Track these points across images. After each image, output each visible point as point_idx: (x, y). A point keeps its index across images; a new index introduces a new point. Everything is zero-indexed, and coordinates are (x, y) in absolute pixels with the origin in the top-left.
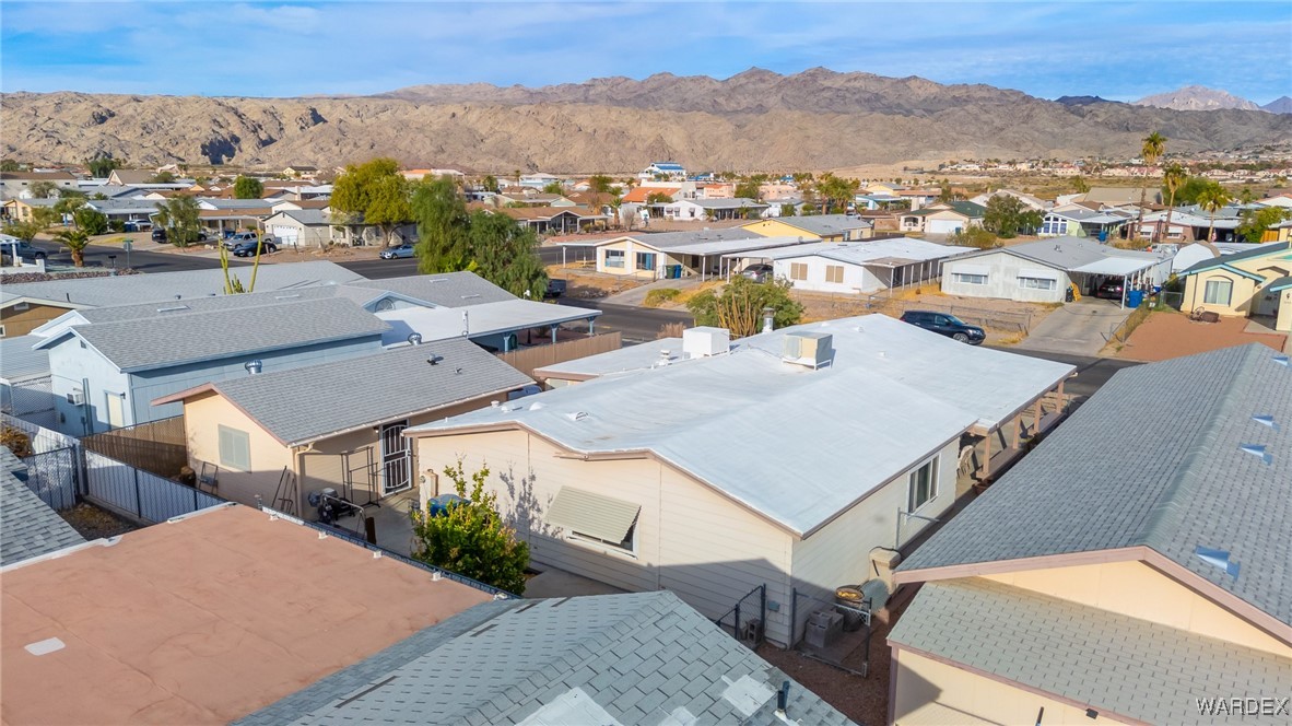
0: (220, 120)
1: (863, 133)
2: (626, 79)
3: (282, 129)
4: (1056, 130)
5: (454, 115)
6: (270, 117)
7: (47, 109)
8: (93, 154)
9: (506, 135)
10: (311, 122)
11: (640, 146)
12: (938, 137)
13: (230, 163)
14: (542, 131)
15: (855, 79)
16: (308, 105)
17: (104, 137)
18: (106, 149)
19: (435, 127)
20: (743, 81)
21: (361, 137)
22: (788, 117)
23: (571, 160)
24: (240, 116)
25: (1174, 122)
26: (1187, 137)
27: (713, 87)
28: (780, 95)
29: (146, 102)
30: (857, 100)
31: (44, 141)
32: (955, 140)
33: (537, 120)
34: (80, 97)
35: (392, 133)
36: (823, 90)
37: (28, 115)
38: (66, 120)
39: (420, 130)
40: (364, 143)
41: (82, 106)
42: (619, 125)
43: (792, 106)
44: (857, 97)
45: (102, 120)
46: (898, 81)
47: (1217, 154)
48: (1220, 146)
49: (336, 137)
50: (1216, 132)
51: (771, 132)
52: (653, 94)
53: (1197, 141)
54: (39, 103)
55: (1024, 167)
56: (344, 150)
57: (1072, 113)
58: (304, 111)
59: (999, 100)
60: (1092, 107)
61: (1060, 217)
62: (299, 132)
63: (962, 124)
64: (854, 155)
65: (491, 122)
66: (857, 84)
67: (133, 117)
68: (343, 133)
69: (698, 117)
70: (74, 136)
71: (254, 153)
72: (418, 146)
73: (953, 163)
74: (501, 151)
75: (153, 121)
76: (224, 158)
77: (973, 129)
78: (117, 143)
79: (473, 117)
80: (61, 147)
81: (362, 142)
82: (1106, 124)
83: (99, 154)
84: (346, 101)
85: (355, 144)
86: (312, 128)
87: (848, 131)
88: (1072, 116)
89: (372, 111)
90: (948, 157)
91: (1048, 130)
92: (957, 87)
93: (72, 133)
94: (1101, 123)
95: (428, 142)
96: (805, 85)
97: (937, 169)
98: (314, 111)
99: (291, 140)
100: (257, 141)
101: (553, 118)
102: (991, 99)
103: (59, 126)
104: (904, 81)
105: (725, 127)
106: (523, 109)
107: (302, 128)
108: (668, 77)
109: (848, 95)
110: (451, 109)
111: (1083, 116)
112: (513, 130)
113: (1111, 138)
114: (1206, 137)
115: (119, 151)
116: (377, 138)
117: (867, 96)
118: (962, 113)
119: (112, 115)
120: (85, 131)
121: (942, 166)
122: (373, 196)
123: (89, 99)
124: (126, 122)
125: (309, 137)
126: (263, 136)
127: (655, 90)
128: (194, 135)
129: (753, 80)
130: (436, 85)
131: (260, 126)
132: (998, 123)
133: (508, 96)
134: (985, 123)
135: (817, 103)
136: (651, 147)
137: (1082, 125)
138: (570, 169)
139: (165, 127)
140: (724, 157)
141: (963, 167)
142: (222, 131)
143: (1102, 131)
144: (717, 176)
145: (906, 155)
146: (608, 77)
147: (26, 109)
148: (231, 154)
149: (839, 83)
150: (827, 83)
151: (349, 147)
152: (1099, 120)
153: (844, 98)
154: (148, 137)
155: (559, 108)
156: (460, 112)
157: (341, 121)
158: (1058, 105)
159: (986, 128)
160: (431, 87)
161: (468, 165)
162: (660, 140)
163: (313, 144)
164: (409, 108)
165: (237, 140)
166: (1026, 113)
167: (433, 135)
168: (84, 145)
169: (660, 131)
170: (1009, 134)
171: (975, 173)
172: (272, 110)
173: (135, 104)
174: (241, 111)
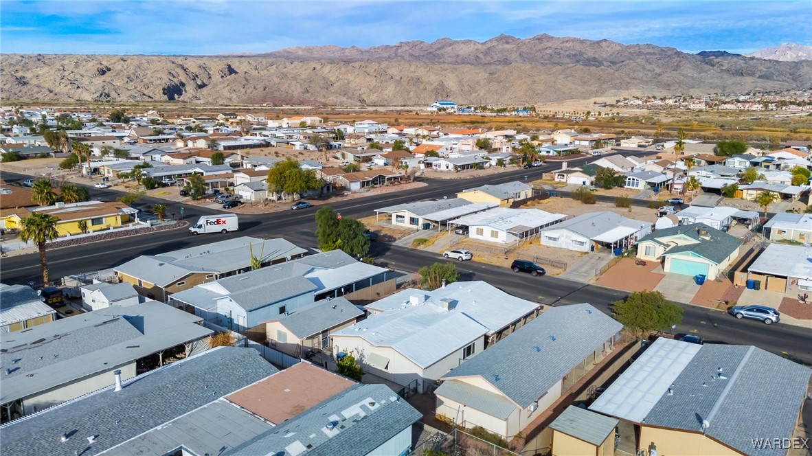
0: (173, 72)
1: (570, 78)
2: (421, 42)
3: (210, 77)
4: (695, 75)
5: (314, 69)
6: (203, 70)
7: (70, 66)
8: (98, 94)
9: (346, 81)
10: (227, 73)
11: (430, 88)
12: (617, 81)
13: (180, 99)
14: (368, 79)
15: (567, 42)
16: (226, 62)
17: (105, 84)
18: (106, 91)
19: (303, 77)
20: (495, 43)
21: (258, 83)
22: (522, 68)
23: (386, 97)
24: (185, 70)
25: (772, 70)
26: (781, 79)
27: (476, 47)
28: (518, 54)
29: (129, 61)
30: (567, 55)
31: (69, 87)
32: (629, 83)
33: (365, 72)
34: (90, 58)
35: (277, 80)
36: (546, 48)
37: (59, 70)
38: (82, 73)
39: (294, 78)
40: (260, 86)
41: (91, 64)
42: (416, 74)
43: (526, 59)
44: (568, 53)
45: (103, 72)
46: (594, 43)
47: (797, 92)
48: (801, 86)
49: (243, 83)
50: (800, 76)
51: (512, 78)
52: (438, 52)
53: (787, 82)
54: (66, 62)
55: (670, 102)
56: (248, 91)
57: (707, 63)
58: (222, 65)
59: (660, 54)
60: (720, 59)
61: (636, 179)
62: (221, 80)
63: (634, 71)
64: (564, 93)
65: (337, 73)
66: (568, 45)
67: (121, 71)
68: (247, 80)
69: (467, 68)
70: (87, 83)
71: (193, 93)
72: (293, 88)
73: (625, 99)
74: (344, 91)
75: (134, 74)
76: (176, 96)
77: (641, 75)
78: (113, 87)
79: (326, 69)
80: (80, 90)
81: (259, 86)
82: (728, 71)
83: (102, 94)
84: (248, 59)
85: (255, 87)
86: (228, 77)
87: (560, 77)
88: (706, 65)
89: (265, 66)
90: (624, 94)
91: (689, 75)
92: (633, 46)
93: (86, 81)
94: (725, 70)
95: (299, 86)
96: (535, 46)
97: (614, 103)
98: (229, 66)
99: (216, 85)
100: (195, 86)
101: (375, 70)
102: (654, 54)
103: (78, 76)
104: (598, 42)
105: (481, 75)
106: (357, 64)
107: (222, 77)
108: (447, 41)
109: (562, 52)
110: (313, 65)
111: (713, 66)
112: (351, 78)
113: (730, 80)
114: (793, 79)
115: (114, 92)
116: (268, 84)
117: (574, 52)
118: (634, 64)
119: (109, 70)
120: (93, 80)
121: (618, 101)
122: (287, 179)
123: (95, 59)
124: (118, 74)
125: (227, 83)
126: (199, 82)
127: (439, 49)
128: (158, 82)
129: (501, 42)
130: (303, 46)
131: (197, 76)
132: (657, 70)
133: (347, 53)
134: (649, 71)
135: (542, 57)
136: (436, 89)
137: (713, 72)
138: (386, 103)
139: (141, 77)
140: (482, 94)
141: (632, 102)
142: (175, 80)
143: (725, 76)
144: (476, 109)
145: (597, 93)
146: (410, 41)
147: (58, 64)
148: (180, 94)
149: (557, 44)
150: (549, 44)
151: (251, 89)
152: (724, 68)
153: (559, 54)
154: (131, 83)
155: (379, 63)
156: (318, 67)
157: (246, 73)
158: (698, 57)
159: (650, 74)
160: (299, 48)
161: (323, 100)
162: (442, 84)
163: (229, 87)
164: (287, 64)
165: (183, 85)
166: (676, 64)
167: (302, 82)
168: (93, 89)
169: (441, 78)
170: (664, 78)
171: (638, 107)
172: (204, 66)
173: (122, 62)
174: (186, 66)
